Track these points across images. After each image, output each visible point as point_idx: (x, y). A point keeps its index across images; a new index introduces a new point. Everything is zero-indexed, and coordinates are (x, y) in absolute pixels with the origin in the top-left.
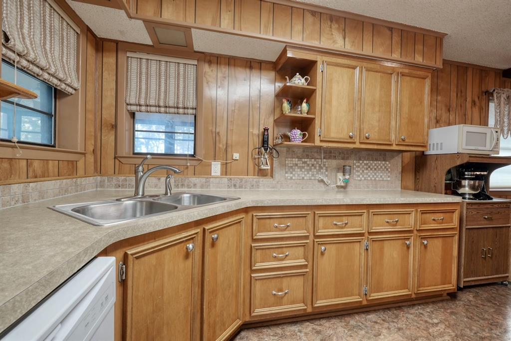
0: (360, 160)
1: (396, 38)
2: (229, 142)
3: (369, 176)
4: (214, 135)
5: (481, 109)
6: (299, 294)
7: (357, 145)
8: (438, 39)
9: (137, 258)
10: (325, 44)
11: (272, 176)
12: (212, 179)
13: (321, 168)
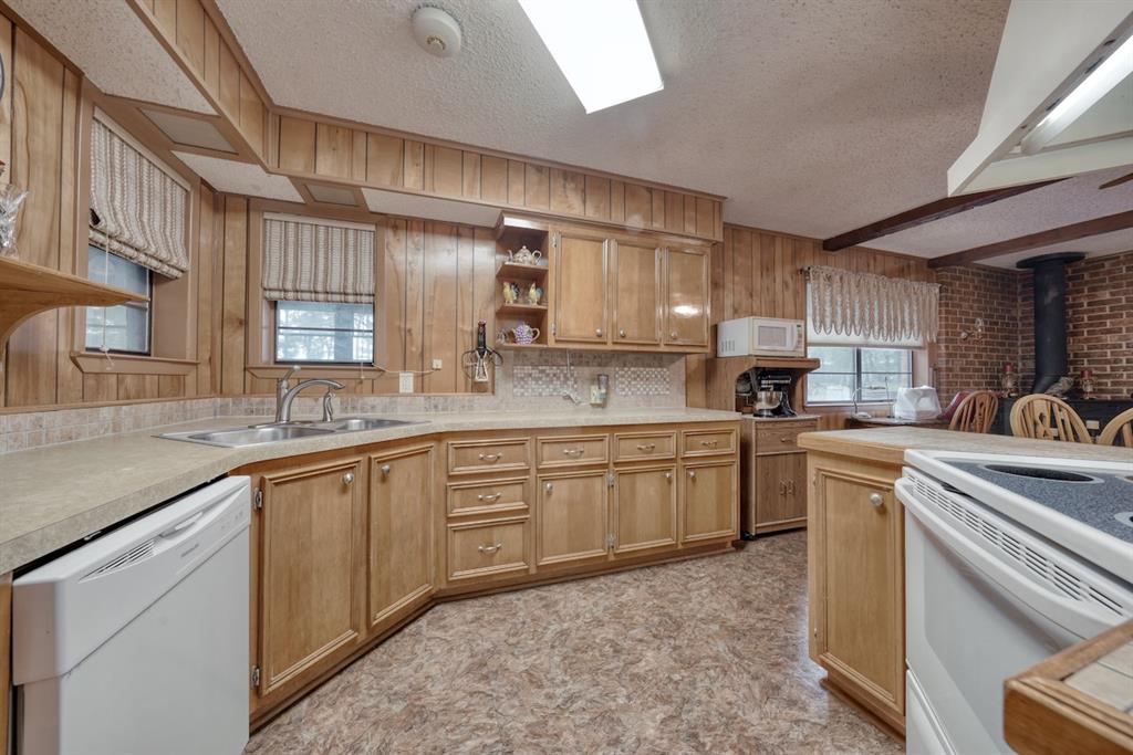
0: (625, 366)
1: (658, 202)
2: (427, 343)
3: (639, 389)
4: (403, 333)
5: (796, 294)
6: (517, 549)
7: (610, 347)
8: (718, 202)
9: (276, 484)
10: (556, 208)
11: (493, 392)
12: (399, 399)
13: (567, 379)
